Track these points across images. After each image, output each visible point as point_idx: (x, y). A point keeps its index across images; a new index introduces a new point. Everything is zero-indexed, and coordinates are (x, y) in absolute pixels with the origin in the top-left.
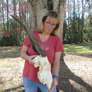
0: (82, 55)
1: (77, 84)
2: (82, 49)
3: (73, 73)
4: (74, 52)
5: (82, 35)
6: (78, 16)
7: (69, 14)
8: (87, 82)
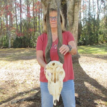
0: (98, 57)
1: (92, 86)
2: (97, 51)
3: (88, 76)
4: (89, 54)
5: (98, 37)
6: (93, 17)
7: (84, 15)
8: (102, 85)
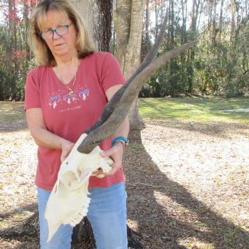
0: (191, 128)
1: (175, 203)
2: (190, 112)
3: (164, 175)
4: (169, 120)
5: (192, 75)
6: (181, 23)
7: (157, 17)
8: (200, 199)
